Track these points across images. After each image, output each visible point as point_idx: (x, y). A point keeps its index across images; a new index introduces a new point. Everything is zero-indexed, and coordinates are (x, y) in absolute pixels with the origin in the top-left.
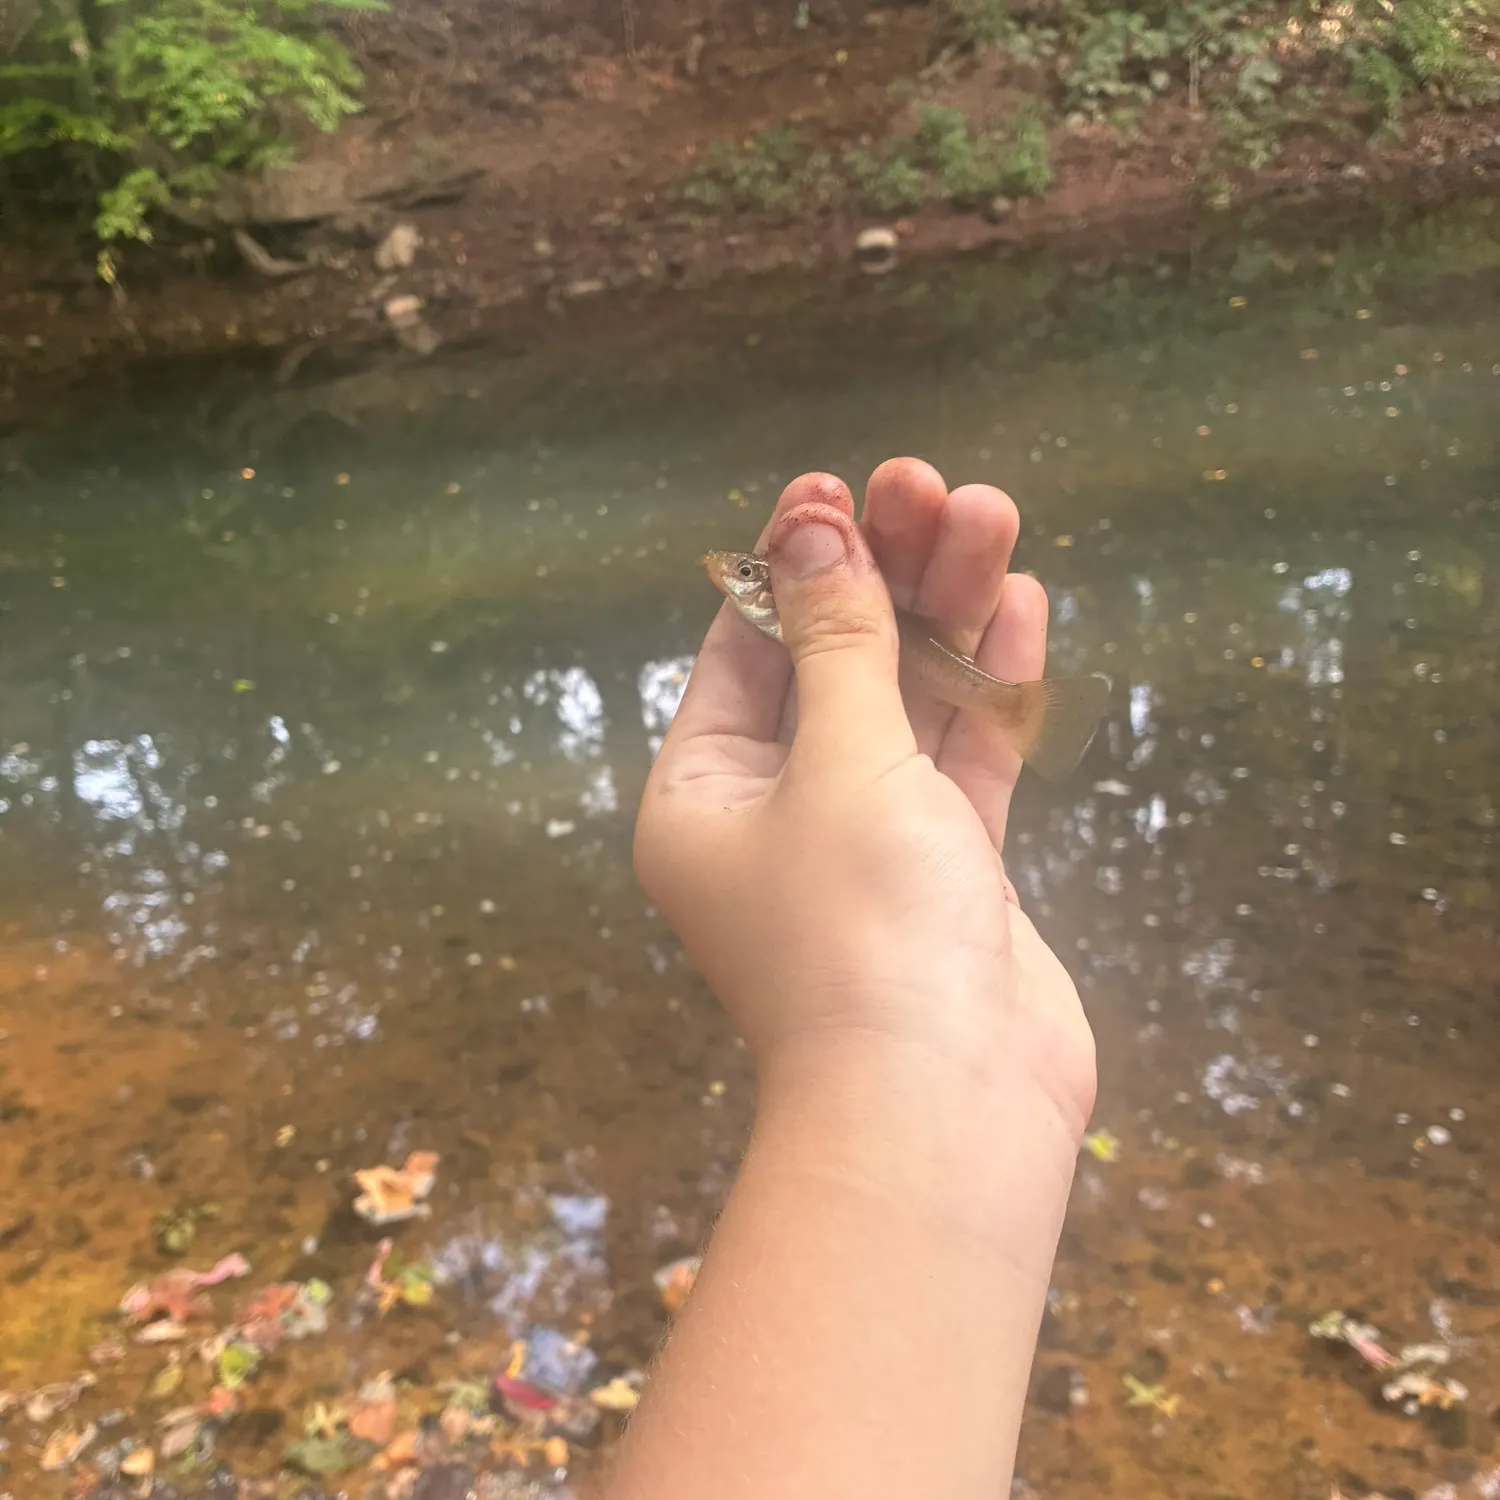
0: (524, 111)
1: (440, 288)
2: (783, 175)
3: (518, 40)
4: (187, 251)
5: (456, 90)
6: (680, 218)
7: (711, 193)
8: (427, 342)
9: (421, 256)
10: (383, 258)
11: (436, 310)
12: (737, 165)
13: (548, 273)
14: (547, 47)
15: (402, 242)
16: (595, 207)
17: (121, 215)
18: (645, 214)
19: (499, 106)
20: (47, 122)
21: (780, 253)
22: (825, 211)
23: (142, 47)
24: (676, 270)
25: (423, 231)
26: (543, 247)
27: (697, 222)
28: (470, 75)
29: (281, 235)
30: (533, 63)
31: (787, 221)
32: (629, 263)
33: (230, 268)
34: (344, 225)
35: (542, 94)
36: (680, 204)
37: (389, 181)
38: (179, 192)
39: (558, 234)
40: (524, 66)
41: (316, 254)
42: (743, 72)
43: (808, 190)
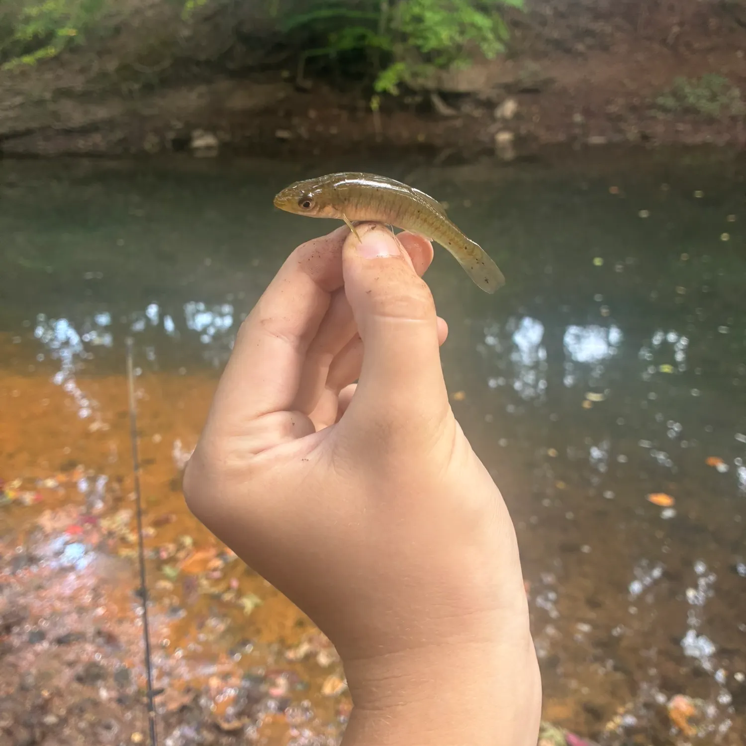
0: (581, 54)
1: (523, 131)
2: (713, 98)
3: (584, 21)
4: (408, 100)
5: (548, 41)
6: (653, 112)
7: (670, 102)
8: (509, 155)
9: (517, 116)
10: (499, 113)
11: (519, 141)
12: (687, 90)
13: (577, 131)
14: (598, 26)
15: (509, 108)
16: (608, 102)
17: (387, 82)
18: (633, 109)
19: (568, 51)
20: (362, 37)
21: (706, 136)
22: (734, 119)
23: (416, 10)
24: (645, 137)
25: (520, 104)
26: (578, 118)
27: (661, 116)
28: (556, 35)
29: (452, 98)
30: (589, 33)
31: (711, 120)
32: (620, 131)
33: (425, 109)
34: (483, 97)
35: (590, 47)
36: (653, 106)
37: (509, 79)
38: (415, 75)
39: (587, 113)
40: (584, 34)
41: (467, 108)
42: (696, 45)
43: (726, 107)
